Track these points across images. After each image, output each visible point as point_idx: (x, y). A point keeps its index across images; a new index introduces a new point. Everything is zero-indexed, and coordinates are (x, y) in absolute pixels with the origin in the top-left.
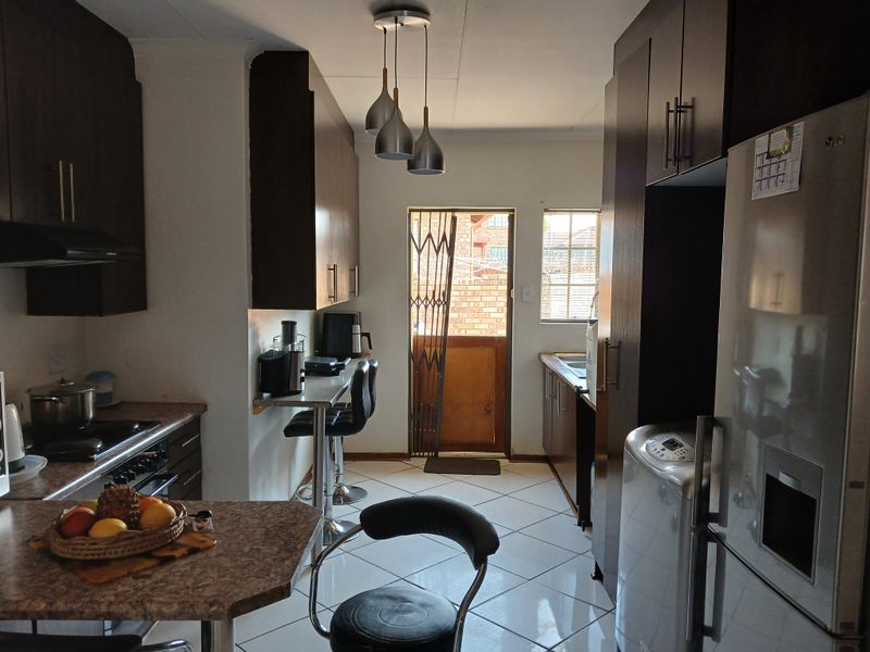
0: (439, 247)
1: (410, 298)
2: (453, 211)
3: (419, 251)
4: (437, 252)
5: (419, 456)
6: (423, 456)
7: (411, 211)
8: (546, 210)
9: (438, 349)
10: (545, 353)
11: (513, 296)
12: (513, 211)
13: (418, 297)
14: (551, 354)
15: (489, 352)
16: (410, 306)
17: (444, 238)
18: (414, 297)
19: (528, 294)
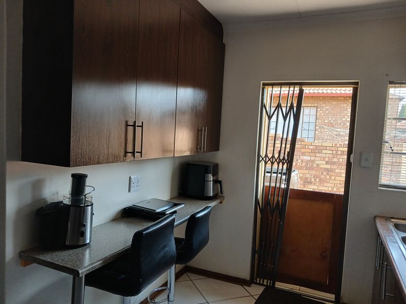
0: (287, 114)
1: (259, 156)
2: (301, 84)
3: (270, 118)
4: (285, 118)
5: (259, 284)
6: (262, 285)
7: (264, 85)
8: (391, 83)
9: (280, 199)
10: (381, 217)
11: (352, 160)
12: (357, 83)
13: (266, 156)
14: (388, 219)
15: (327, 207)
16: (259, 162)
17: (292, 107)
18: (263, 154)
19: (367, 160)
